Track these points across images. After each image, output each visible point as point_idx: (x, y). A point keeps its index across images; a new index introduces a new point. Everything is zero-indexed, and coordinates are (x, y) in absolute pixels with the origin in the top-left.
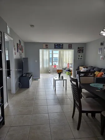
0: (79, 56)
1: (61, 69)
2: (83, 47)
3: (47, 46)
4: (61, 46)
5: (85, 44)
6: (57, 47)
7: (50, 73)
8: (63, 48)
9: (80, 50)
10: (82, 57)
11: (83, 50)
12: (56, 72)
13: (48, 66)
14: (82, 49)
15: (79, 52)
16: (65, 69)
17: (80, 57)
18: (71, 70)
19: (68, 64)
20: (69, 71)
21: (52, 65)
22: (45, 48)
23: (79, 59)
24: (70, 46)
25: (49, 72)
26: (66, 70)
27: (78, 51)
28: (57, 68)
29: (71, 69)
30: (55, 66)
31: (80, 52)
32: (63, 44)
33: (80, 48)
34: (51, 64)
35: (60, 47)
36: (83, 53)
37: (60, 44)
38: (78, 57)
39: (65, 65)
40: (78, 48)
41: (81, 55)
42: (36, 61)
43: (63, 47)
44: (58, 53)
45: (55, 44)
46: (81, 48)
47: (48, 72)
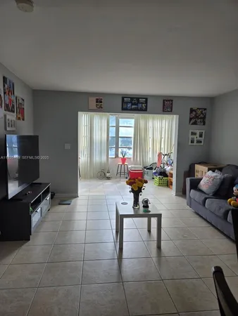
0: (193, 134)
1: (140, 167)
2: (205, 109)
3: (100, 103)
4: (142, 103)
5: (212, 100)
6: (129, 105)
7: (109, 178)
8: (146, 110)
9: (196, 117)
10: (201, 136)
11: (204, 118)
12: (126, 176)
13: (104, 159)
14: (202, 113)
15: (193, 121)
16: (151, 169)
17: (196, 137)
18: (168, 173)
19: (160, 154)
20: (163, 174)
21: (117, 156)
22: (95, 108)
23: (192, 142)
24: (167, 106)
25: (108, 175)
26: (154, 171)
27: (191, 119)
28: (130, 166)
29: (168, 168)
30: (124, 160)
31: (195, 123)
32: (146, 99)
33: (195, 111)
34: (112, 154)
35: (140, 105)
36: (204, 124)
37: (138, 99)
38: (191, 137)
39: (151, 158)
40: (192, 110)
41: (198, 132)
42: (68, 146)
43: (146, 107)
44: (133, 126)
45: (123, 98)
46: (199, 112)
47: (103, 174)
